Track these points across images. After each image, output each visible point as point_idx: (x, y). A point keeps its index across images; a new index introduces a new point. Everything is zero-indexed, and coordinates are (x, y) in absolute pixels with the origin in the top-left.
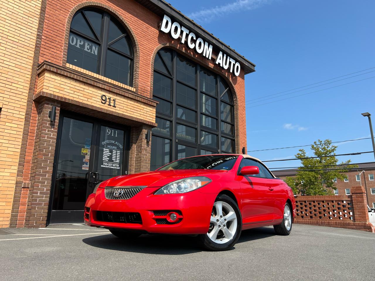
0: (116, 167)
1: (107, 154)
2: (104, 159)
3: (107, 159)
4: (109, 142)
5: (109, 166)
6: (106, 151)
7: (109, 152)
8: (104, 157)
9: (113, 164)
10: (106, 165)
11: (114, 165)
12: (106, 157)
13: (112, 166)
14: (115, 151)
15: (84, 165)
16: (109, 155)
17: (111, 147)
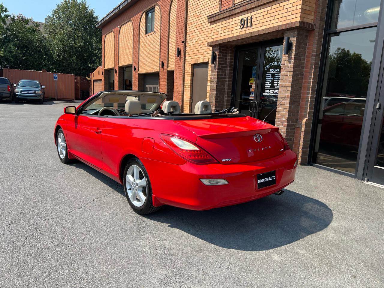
0: (277, 93)
1: (269, 80)
2: (266, 86)
3: (269, 86)
4: (272, 65)
5: (271, 93)
6: (268, 77)
7: (270, 77)
8: (267, 84)
9: (274, 90)
10: (268, 93)
11: (275, 92)
12: (268, 84)
13: (274, 93)
14: (277, 75)
15: (251, 94)
16: (271, 81)
17: (274, 70)
